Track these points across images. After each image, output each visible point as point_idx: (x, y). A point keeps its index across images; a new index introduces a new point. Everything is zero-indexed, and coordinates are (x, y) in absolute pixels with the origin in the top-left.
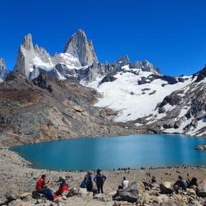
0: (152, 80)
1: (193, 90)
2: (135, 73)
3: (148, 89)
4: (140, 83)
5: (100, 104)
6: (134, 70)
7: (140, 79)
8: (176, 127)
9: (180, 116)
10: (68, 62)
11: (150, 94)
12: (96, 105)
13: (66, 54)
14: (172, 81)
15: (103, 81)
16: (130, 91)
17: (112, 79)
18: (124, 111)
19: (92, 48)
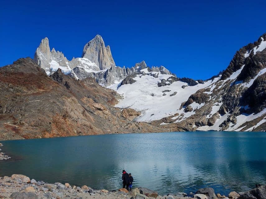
0: (171, 82)
1: (220, 87)
2: (154, 75)
3: (169, 91)
4: (160, 85)
5: (121, 104)
6: (153, 73)
7: (160, 82)
8: (210, 124)
9: (213, 113)
10: (86, 66)
11: (171, 96)
12: (116, 106)
13: (84, 58)
14: (192, 83)
15: (122, 84)
16: (151, 92)
17: (132, 82)
18: (147, 112)
19: (110, 53)
